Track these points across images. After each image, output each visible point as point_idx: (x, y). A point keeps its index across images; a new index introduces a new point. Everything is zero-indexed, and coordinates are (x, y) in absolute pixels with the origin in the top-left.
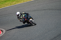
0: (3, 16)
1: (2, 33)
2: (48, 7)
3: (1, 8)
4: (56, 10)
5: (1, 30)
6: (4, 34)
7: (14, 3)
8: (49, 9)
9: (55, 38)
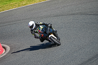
0: (7, 24)
1: (4, 51)
2: (79, 10)
3: (3, 10)
4: (91, 14)
5: (3, 47)
6: (9, 53)
7: (24, 3)
8: (81, 14)
9: (90, 60)
